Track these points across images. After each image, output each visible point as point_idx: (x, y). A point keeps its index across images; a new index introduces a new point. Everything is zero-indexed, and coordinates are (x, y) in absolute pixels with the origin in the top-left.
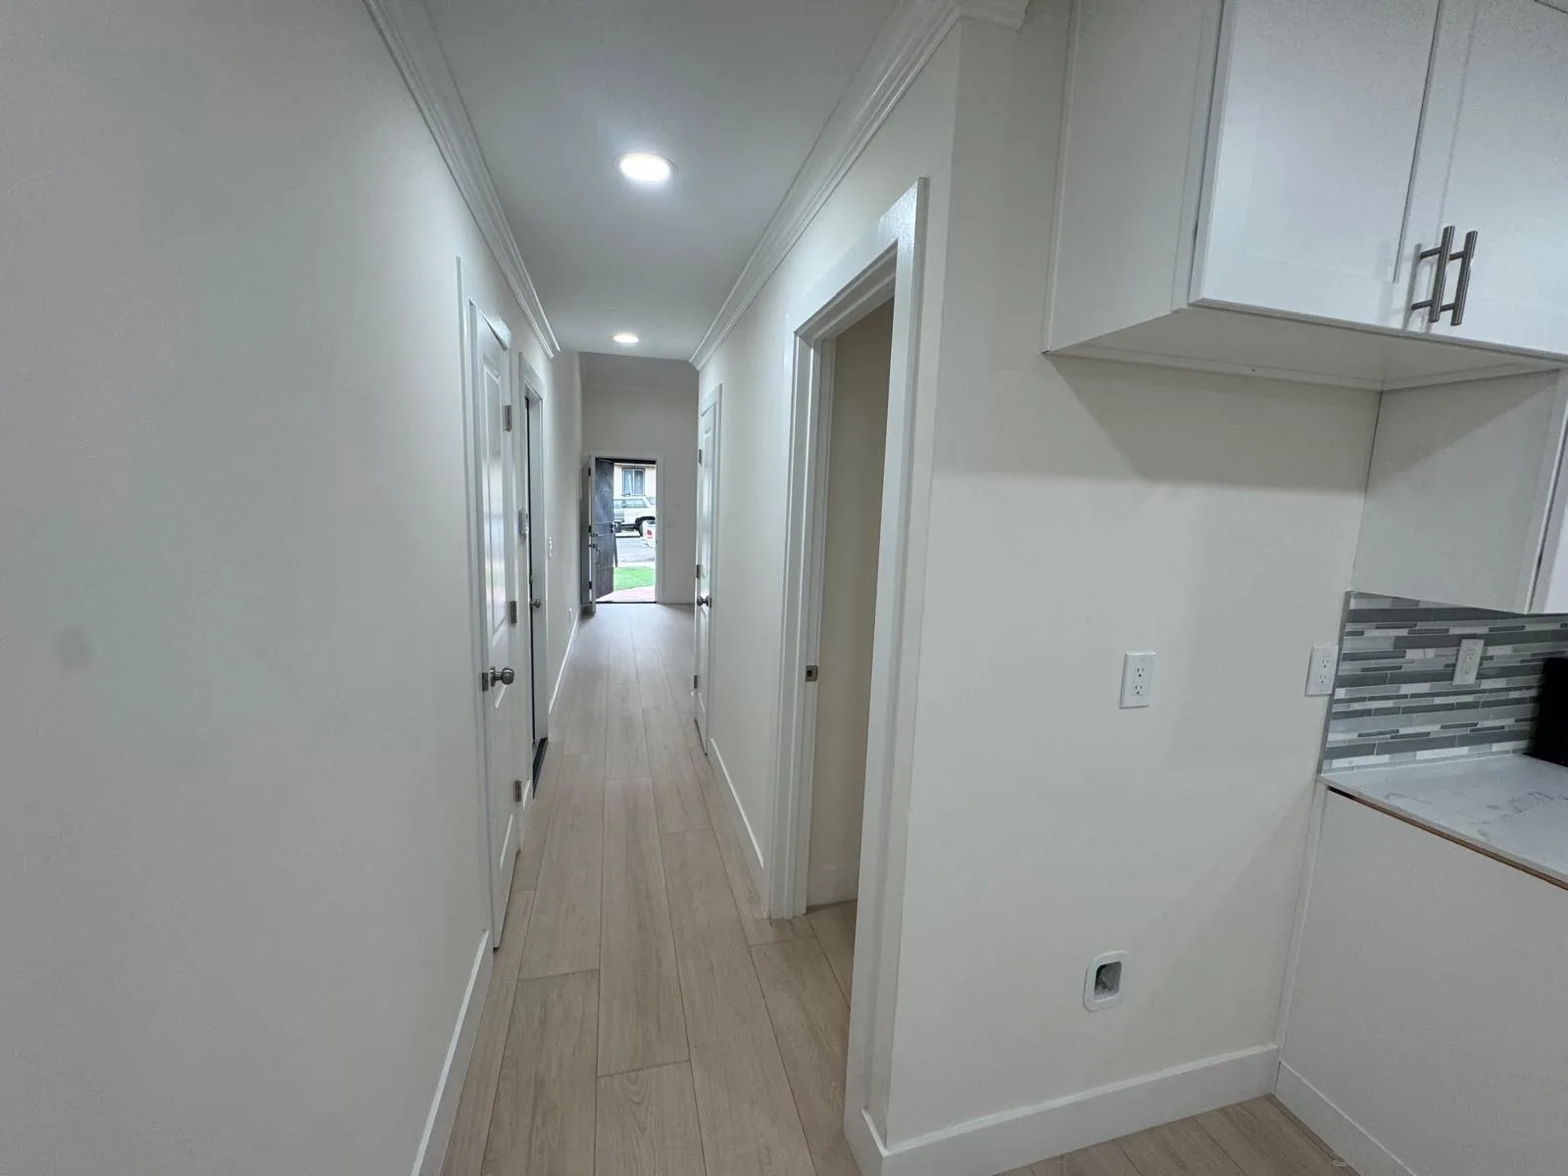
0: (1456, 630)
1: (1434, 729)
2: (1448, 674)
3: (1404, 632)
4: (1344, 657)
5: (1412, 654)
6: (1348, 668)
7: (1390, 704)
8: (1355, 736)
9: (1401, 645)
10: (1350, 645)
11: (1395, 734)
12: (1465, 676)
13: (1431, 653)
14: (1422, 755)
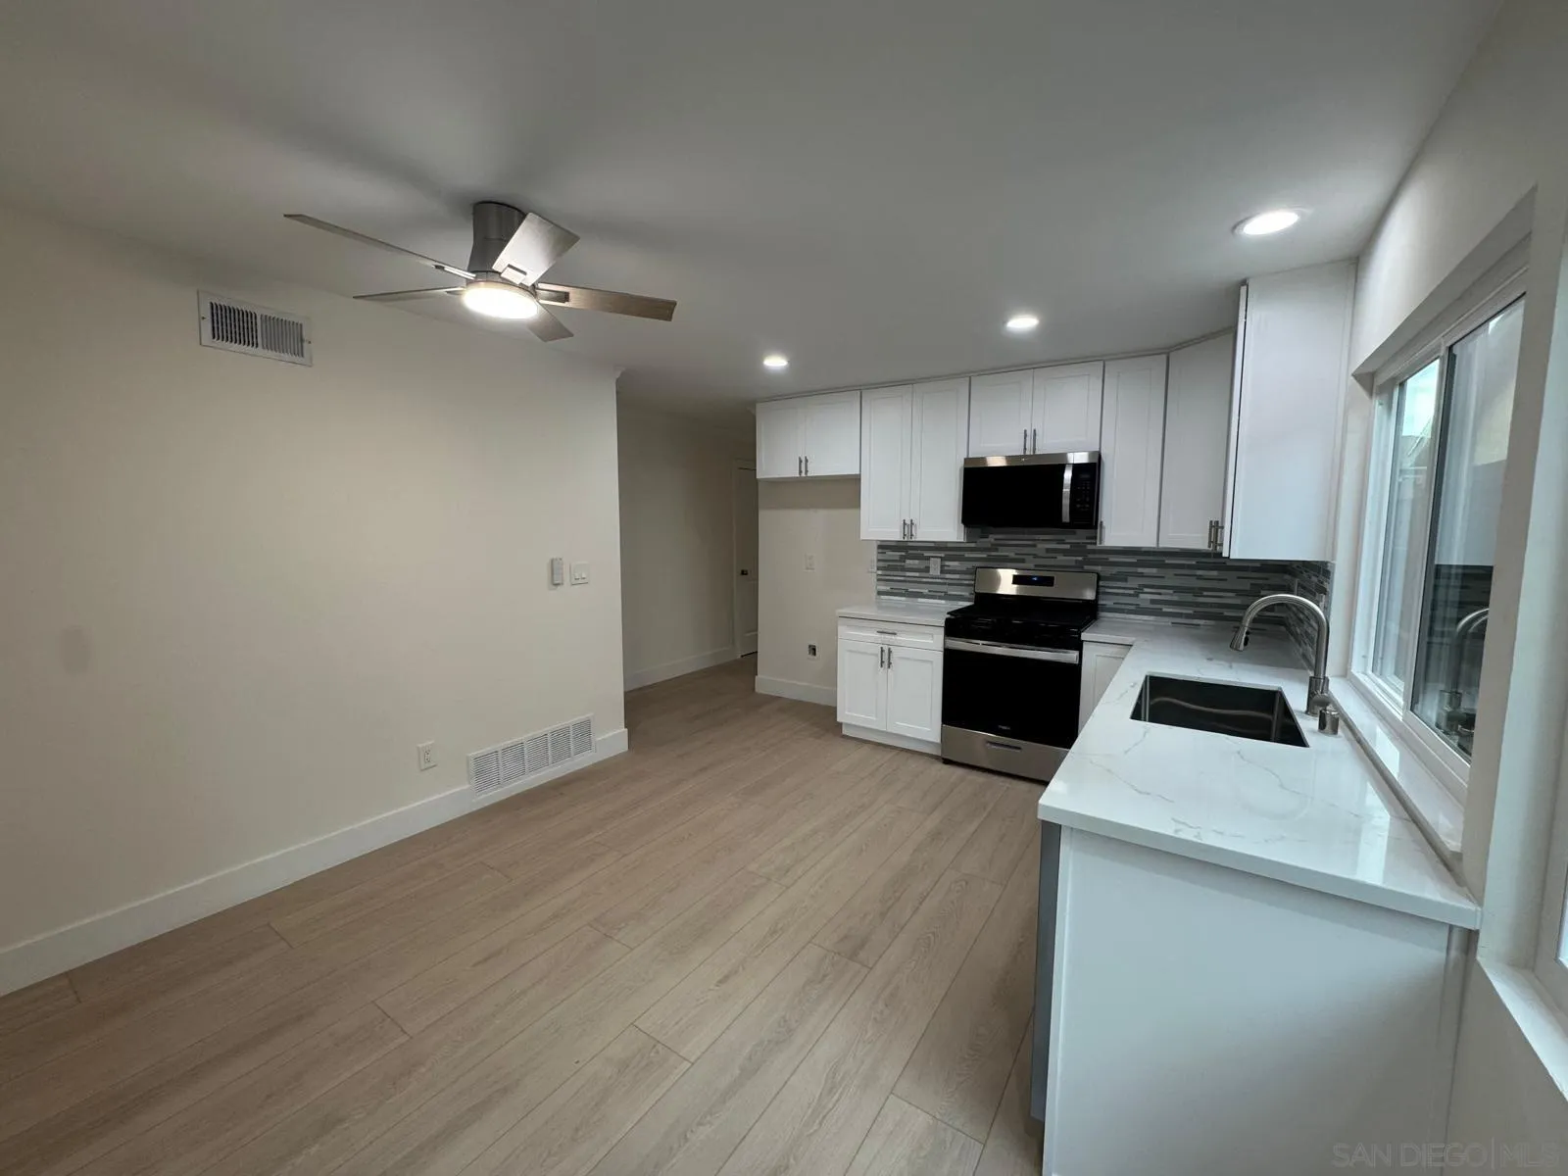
0: (926, 554)
1: (926, 591)
2: (927, 570)
3: (903, 554)
4: (879, 560)
5: (908, 561)
6: (882, 564)
7: (902, 578)
8: (888, 588)
9: (903, 559)
10: (881, 557)
11: (907, 590)
12: (935, 570)
13: (917, 562)
14: (920, 600)
